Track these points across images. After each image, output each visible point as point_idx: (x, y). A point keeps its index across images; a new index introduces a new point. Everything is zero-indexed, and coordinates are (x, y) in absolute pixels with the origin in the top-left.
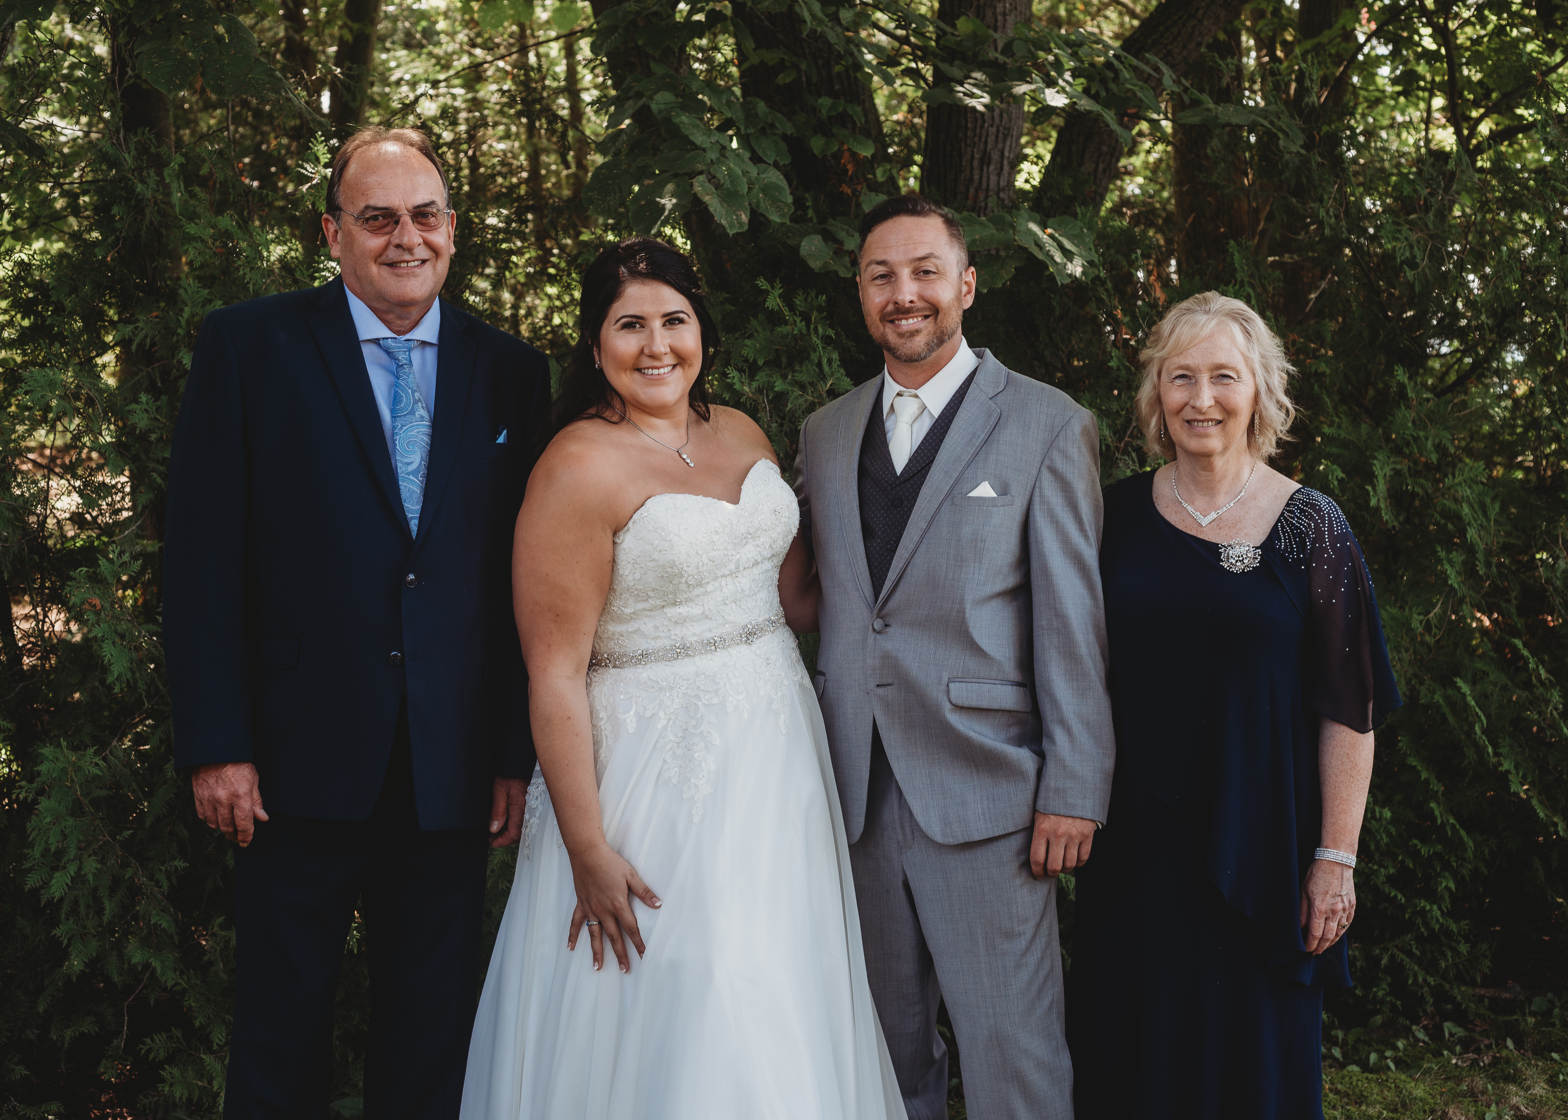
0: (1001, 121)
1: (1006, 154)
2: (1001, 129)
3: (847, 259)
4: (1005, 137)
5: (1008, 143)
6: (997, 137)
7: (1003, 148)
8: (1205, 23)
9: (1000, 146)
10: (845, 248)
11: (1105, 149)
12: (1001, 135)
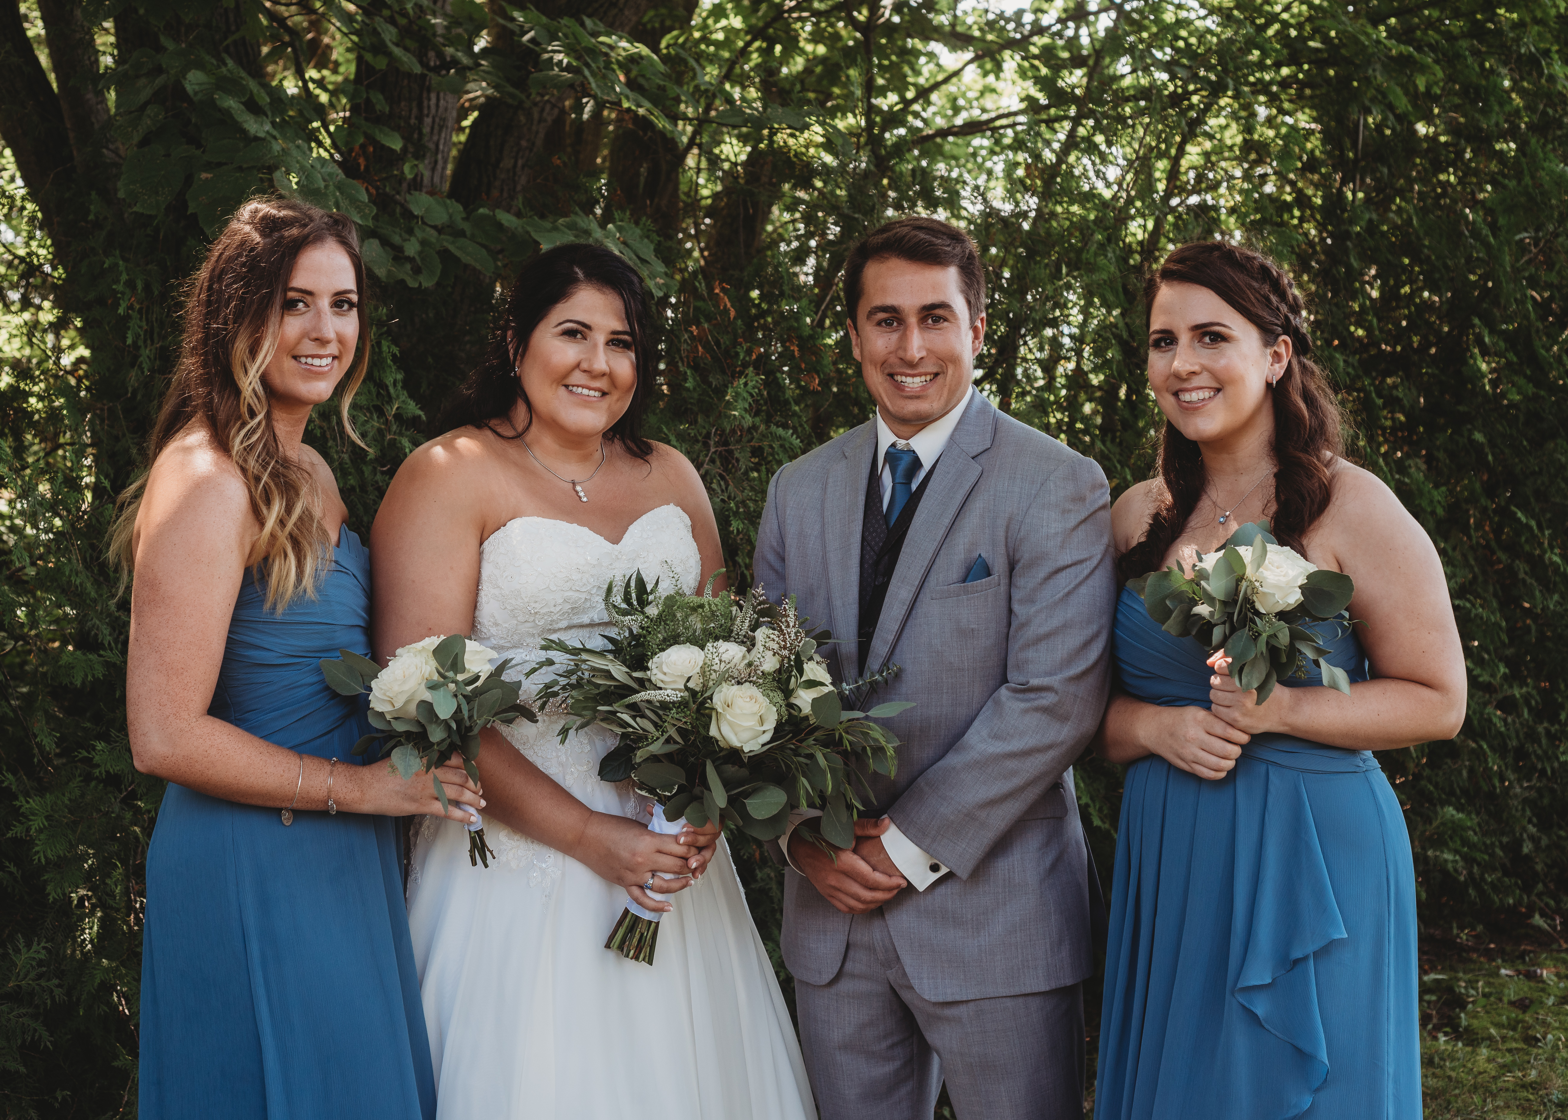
0: (437, 111)
1: (441, 147)
2: (437, 120)
3: (408, 266)
4: (441, 128)
5: (443, 135)
6: (432, 128)
7: (438, 141)
8: (627, 13)
9: (435, 138)
10: (407, 254)
11: (524, 143)
12: (436, 127)
